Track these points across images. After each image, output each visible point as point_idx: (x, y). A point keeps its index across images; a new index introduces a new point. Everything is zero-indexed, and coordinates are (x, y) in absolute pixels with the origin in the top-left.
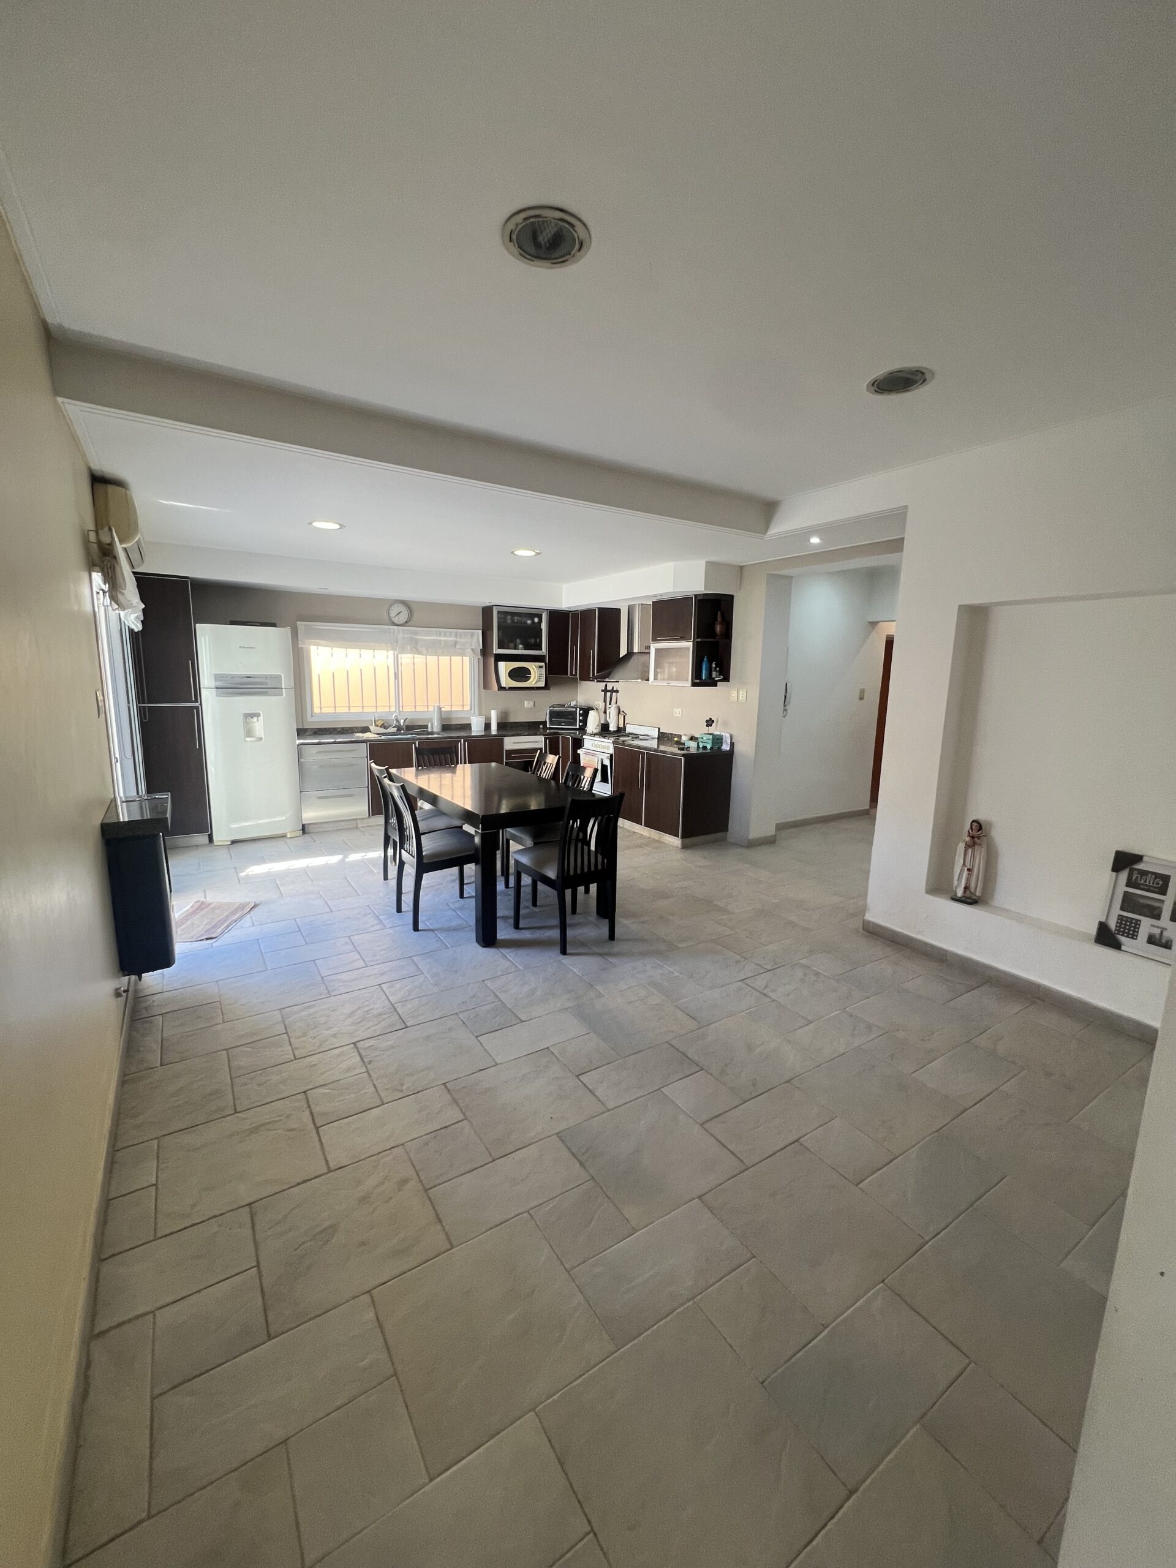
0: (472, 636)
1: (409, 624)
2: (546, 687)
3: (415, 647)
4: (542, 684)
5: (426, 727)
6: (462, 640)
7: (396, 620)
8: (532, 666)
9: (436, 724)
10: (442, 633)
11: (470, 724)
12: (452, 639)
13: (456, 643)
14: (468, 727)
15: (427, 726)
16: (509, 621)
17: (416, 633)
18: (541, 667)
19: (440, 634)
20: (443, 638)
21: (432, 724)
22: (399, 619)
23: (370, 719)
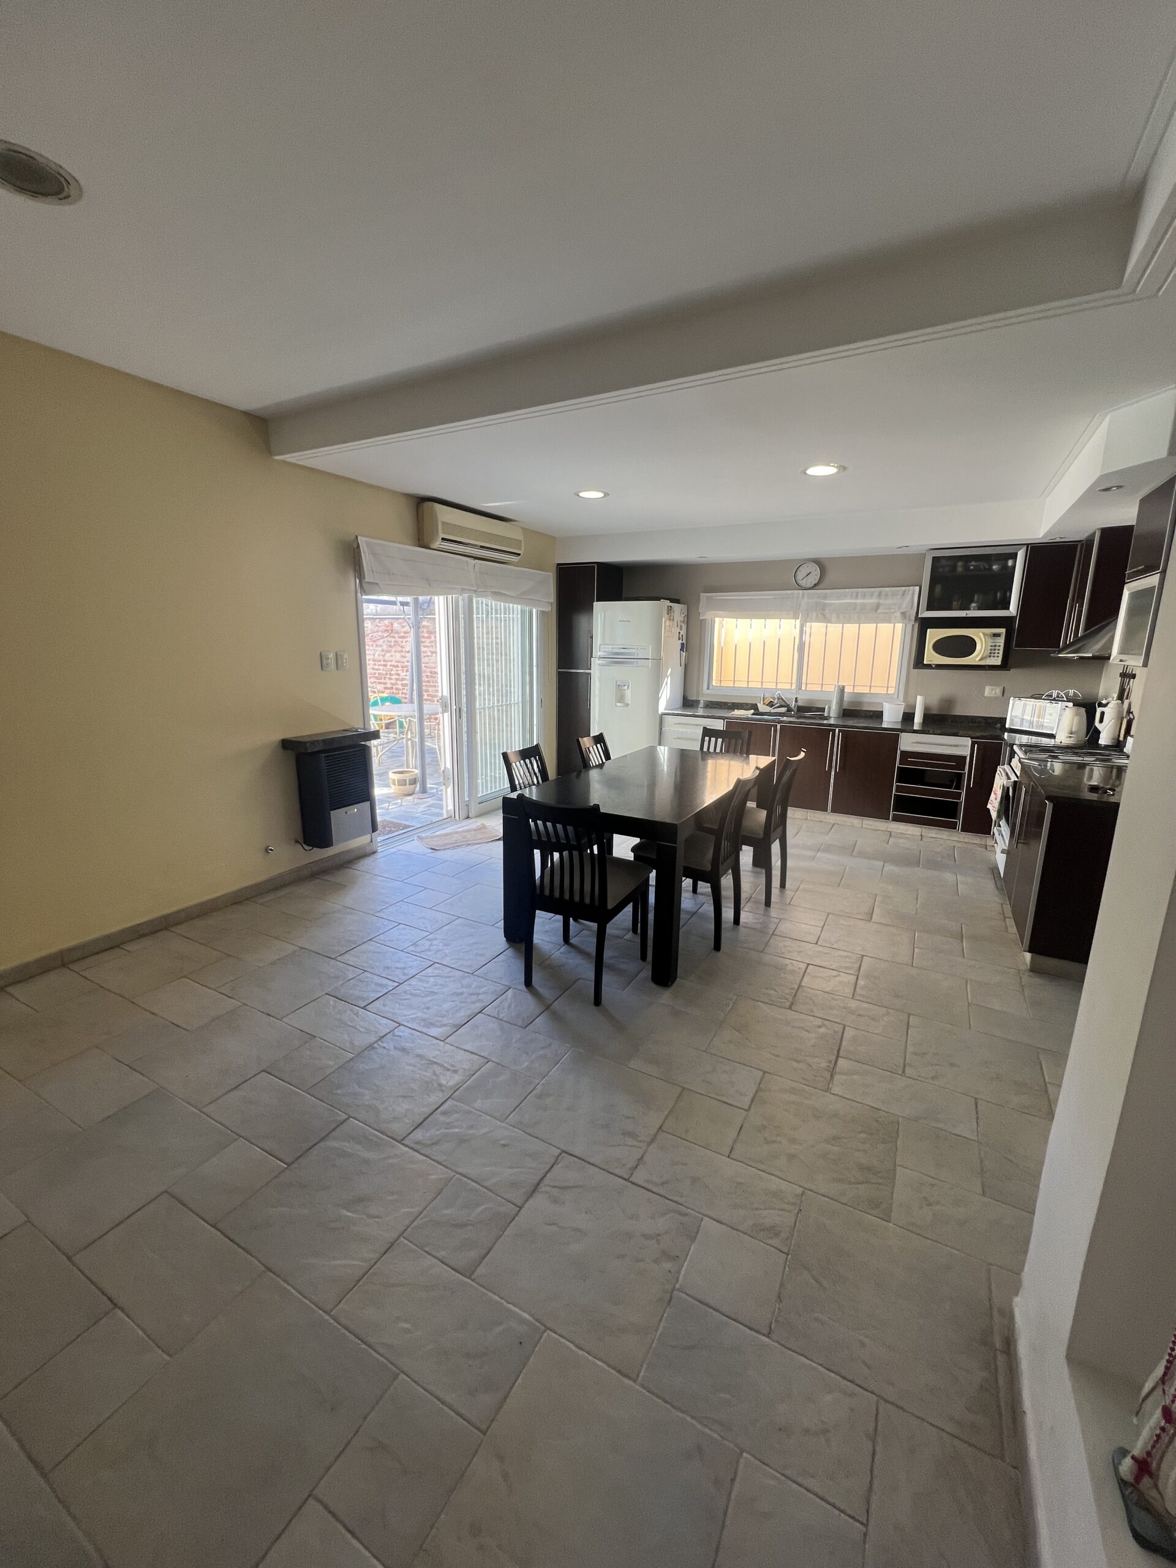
0: (903, 594)
1: (821, 586)
2: (1005, 665)
3: (823, 615)
4: (997, 661)
5: (823, 710)
6: (889, 601)
7: (803, 583)
8: (979, 635)
9: (834, 708)
10: (859, 595)
11: (882, 712)
12: (874, 600)
13: (878, 606)
14: (878, 715)
15: (824, 708)
16: (960, 569)
17: (825, 597)
18: (998, 635)
19: (857, 596)
20: (859, 601)
21: (829, 708)
22: (807, 581)
23: (760, 695)
